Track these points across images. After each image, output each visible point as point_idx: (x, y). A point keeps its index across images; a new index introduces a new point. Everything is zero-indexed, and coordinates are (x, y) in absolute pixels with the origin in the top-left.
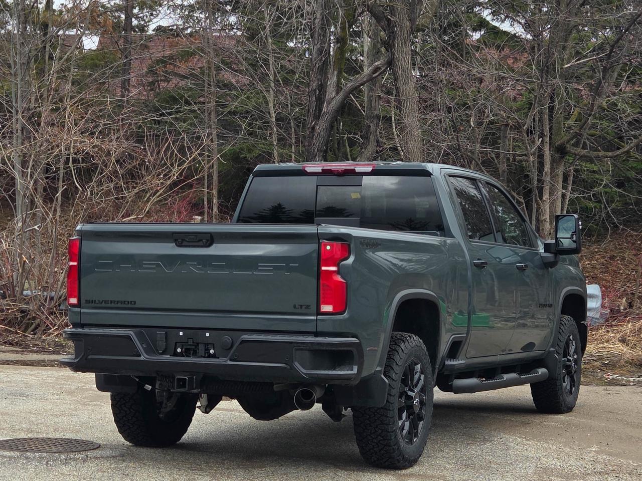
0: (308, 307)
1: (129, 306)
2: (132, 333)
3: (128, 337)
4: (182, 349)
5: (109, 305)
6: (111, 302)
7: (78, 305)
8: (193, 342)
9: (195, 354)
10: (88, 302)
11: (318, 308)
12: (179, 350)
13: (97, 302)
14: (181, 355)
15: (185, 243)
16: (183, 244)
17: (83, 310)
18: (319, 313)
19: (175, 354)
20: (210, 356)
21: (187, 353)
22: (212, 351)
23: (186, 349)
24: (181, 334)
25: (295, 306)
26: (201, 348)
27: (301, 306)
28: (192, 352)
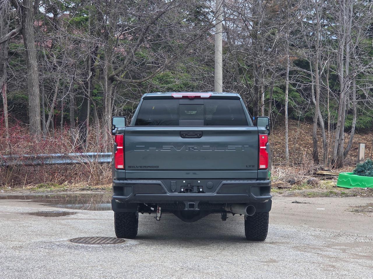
0: (253, 166)
1: (155, 168)
2: (160, 182)
3: (159, 184)
4: (184, 189)
5: (143, 168)
6: (144, 167)
7: (124, 169)
8: (191, 186)
9: (191, 191)
10: (130, 167)
11: (258, 166)
12: (182, 190)
13: (135, 167)
14: (184, 192)
15: (187, 136)
16: (186, 137)
17: (126, 171)
18: (259, 169)
19: (181, 192)
20: (199, 192)
21: (186, 191)
22: (201, 190)
23: (186, 189)
24: (184, 182)
25: (247, 166)
26: (195, 189)
27: (250, 166)
28: (189, 191)
